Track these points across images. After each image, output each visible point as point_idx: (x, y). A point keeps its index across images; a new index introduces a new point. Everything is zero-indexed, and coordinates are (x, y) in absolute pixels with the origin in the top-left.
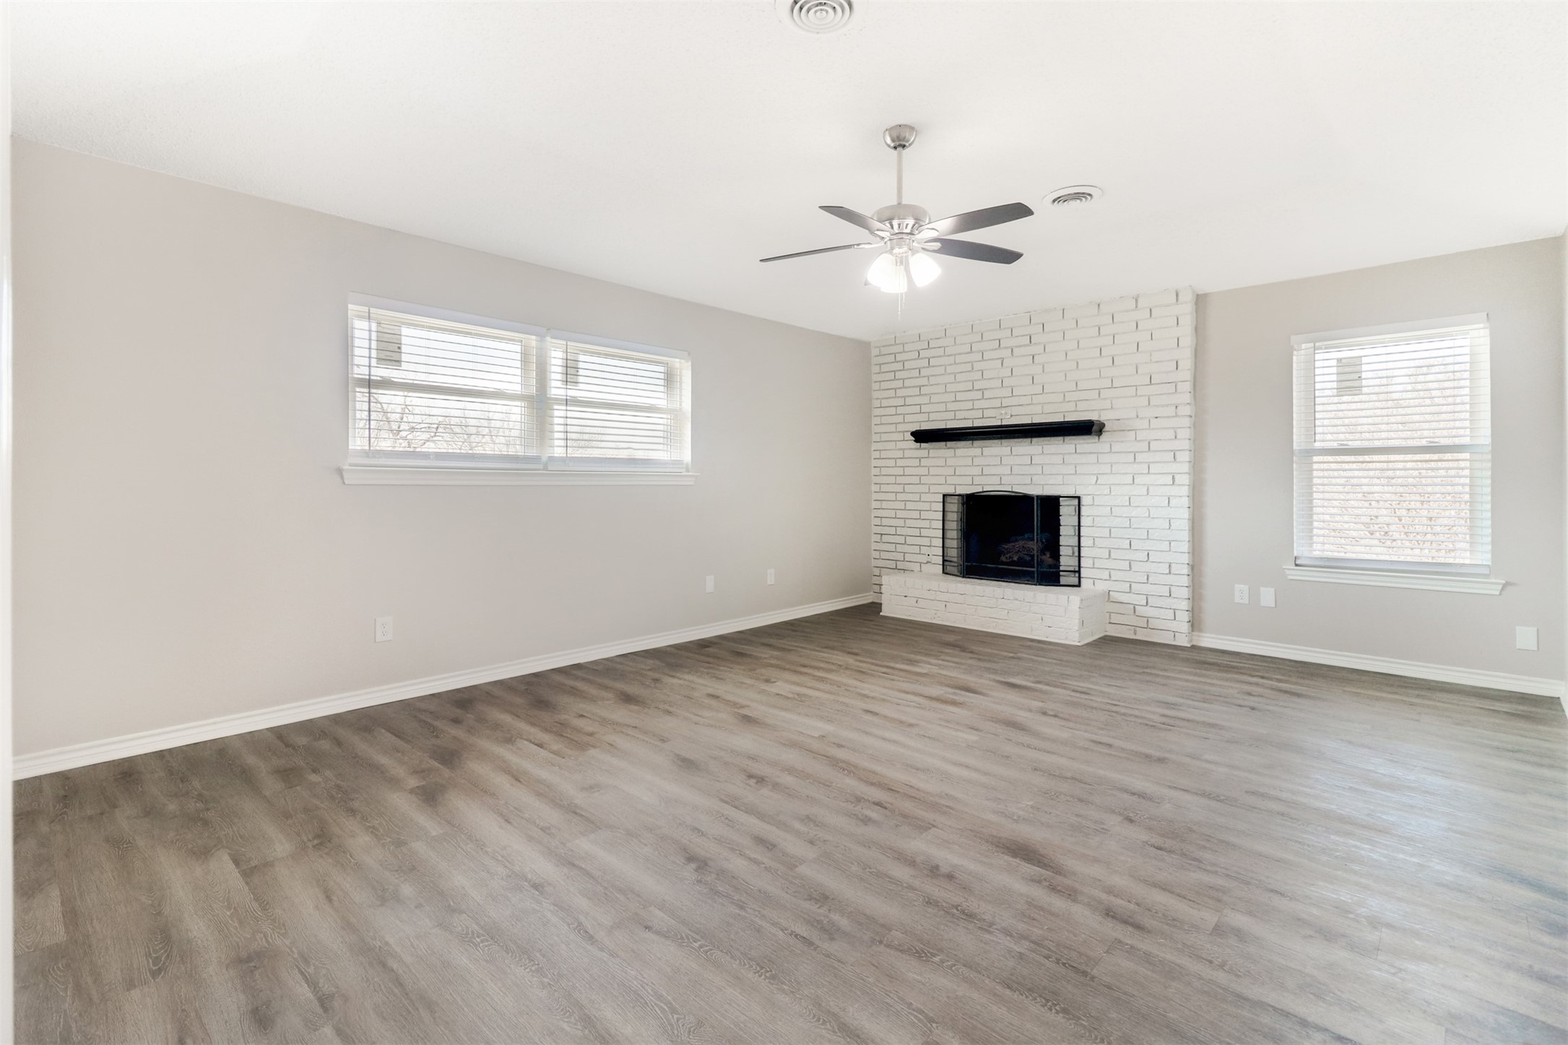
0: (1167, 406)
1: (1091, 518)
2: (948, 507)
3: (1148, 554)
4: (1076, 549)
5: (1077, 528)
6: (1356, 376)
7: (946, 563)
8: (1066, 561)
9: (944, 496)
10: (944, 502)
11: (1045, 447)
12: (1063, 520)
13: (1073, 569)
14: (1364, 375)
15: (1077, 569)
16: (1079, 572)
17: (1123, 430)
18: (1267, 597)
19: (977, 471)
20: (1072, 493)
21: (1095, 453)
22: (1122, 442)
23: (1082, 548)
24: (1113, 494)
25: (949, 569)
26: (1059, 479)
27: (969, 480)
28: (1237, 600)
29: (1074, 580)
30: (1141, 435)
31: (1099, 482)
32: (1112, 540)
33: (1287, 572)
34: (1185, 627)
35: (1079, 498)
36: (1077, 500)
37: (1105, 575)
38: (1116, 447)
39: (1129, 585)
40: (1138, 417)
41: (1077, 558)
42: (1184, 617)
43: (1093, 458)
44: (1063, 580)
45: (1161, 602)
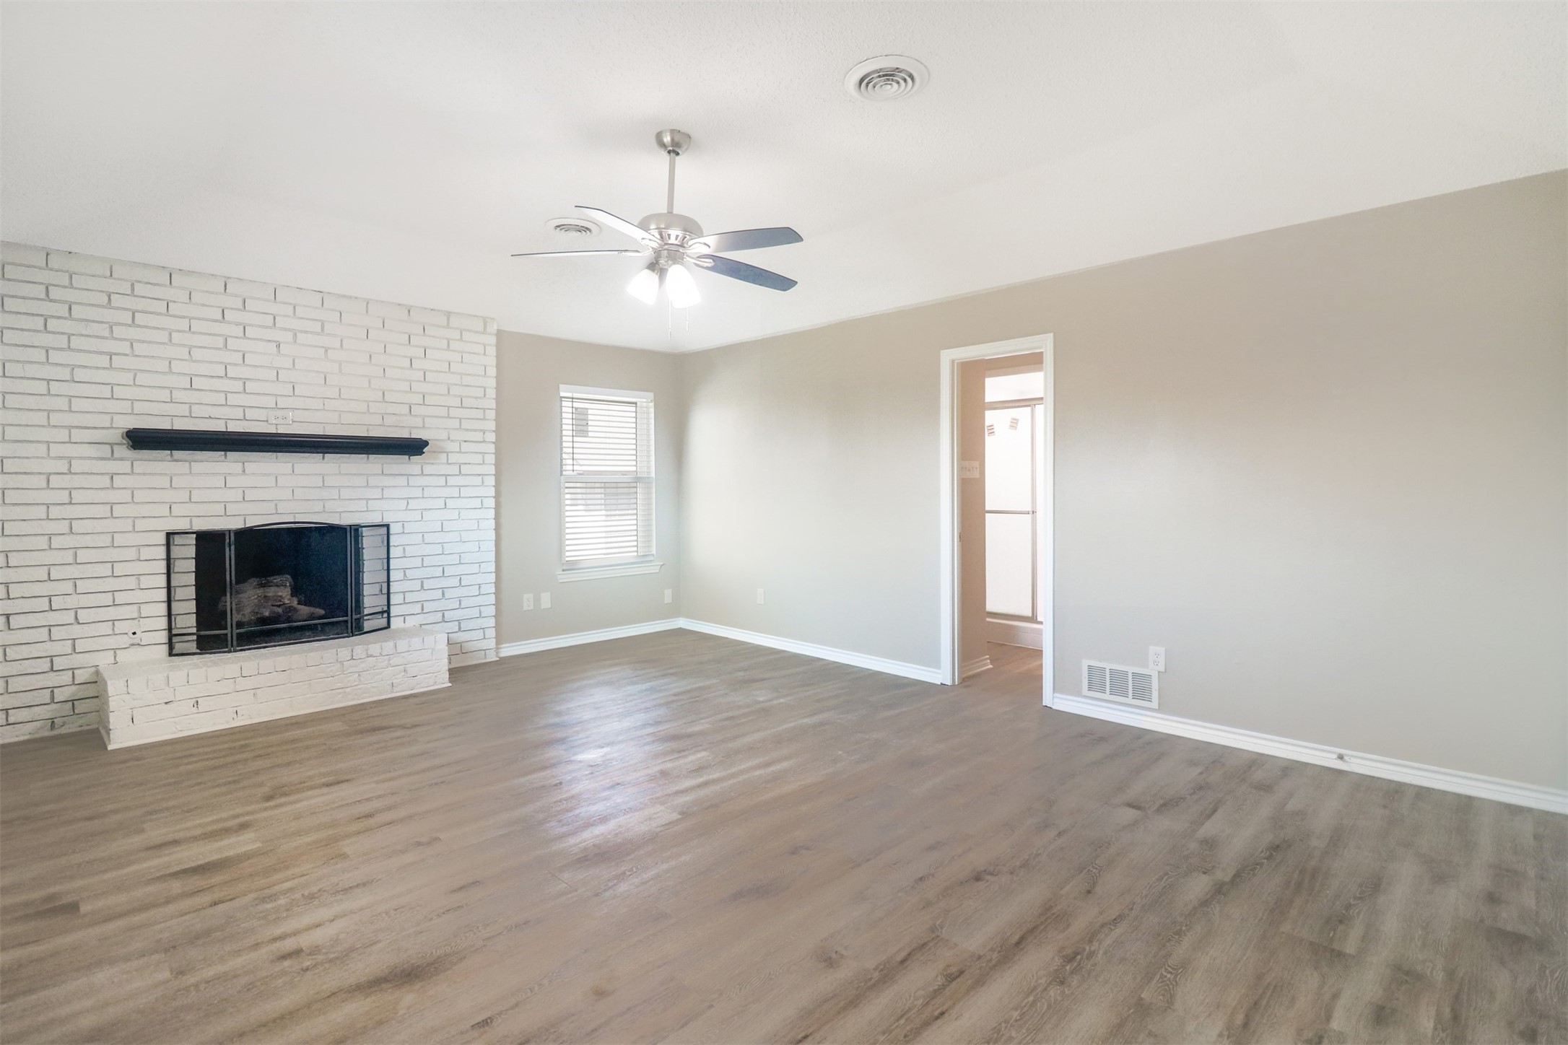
0: (475, 430)
1: (401, 548)
2: (176, 552)
3: (461, 579)
4: (385, 585)
5: (386, 560)
6: (584, 423)
7: (175, 639)
8: (371, 601)
9: (169, 535)
10: (168, 545)
11: (342, 465)
12: (367, 554)
13: (380, 610)
14: (590, 423)
15: (385, 608)
16: (388, 612)
17: (434, 452)
18: (546, 601)
19: (236, 495)
20: (378, 520)
21: (405, 475)
22: (433, 464)
23: (391, 584)
24: (424, 519)
25: (178, 648)
26: (361, 505)
27: (219, 509)
28: (526, 608)
29: (383, 622)
30: (453, 458)
31: (410, 507)
32: (425, 569)
33: (559, 577)
34: (492, 644)
35: (388, 526)
36: (386, 528)
37: (417, 608)
38: (427, 469)
39: (441, 615)
40: (449, 439)
41: (386, 596)
42: (491, 633)
43: (403, 481)
44: (367, 625)
45: (471, 625)
